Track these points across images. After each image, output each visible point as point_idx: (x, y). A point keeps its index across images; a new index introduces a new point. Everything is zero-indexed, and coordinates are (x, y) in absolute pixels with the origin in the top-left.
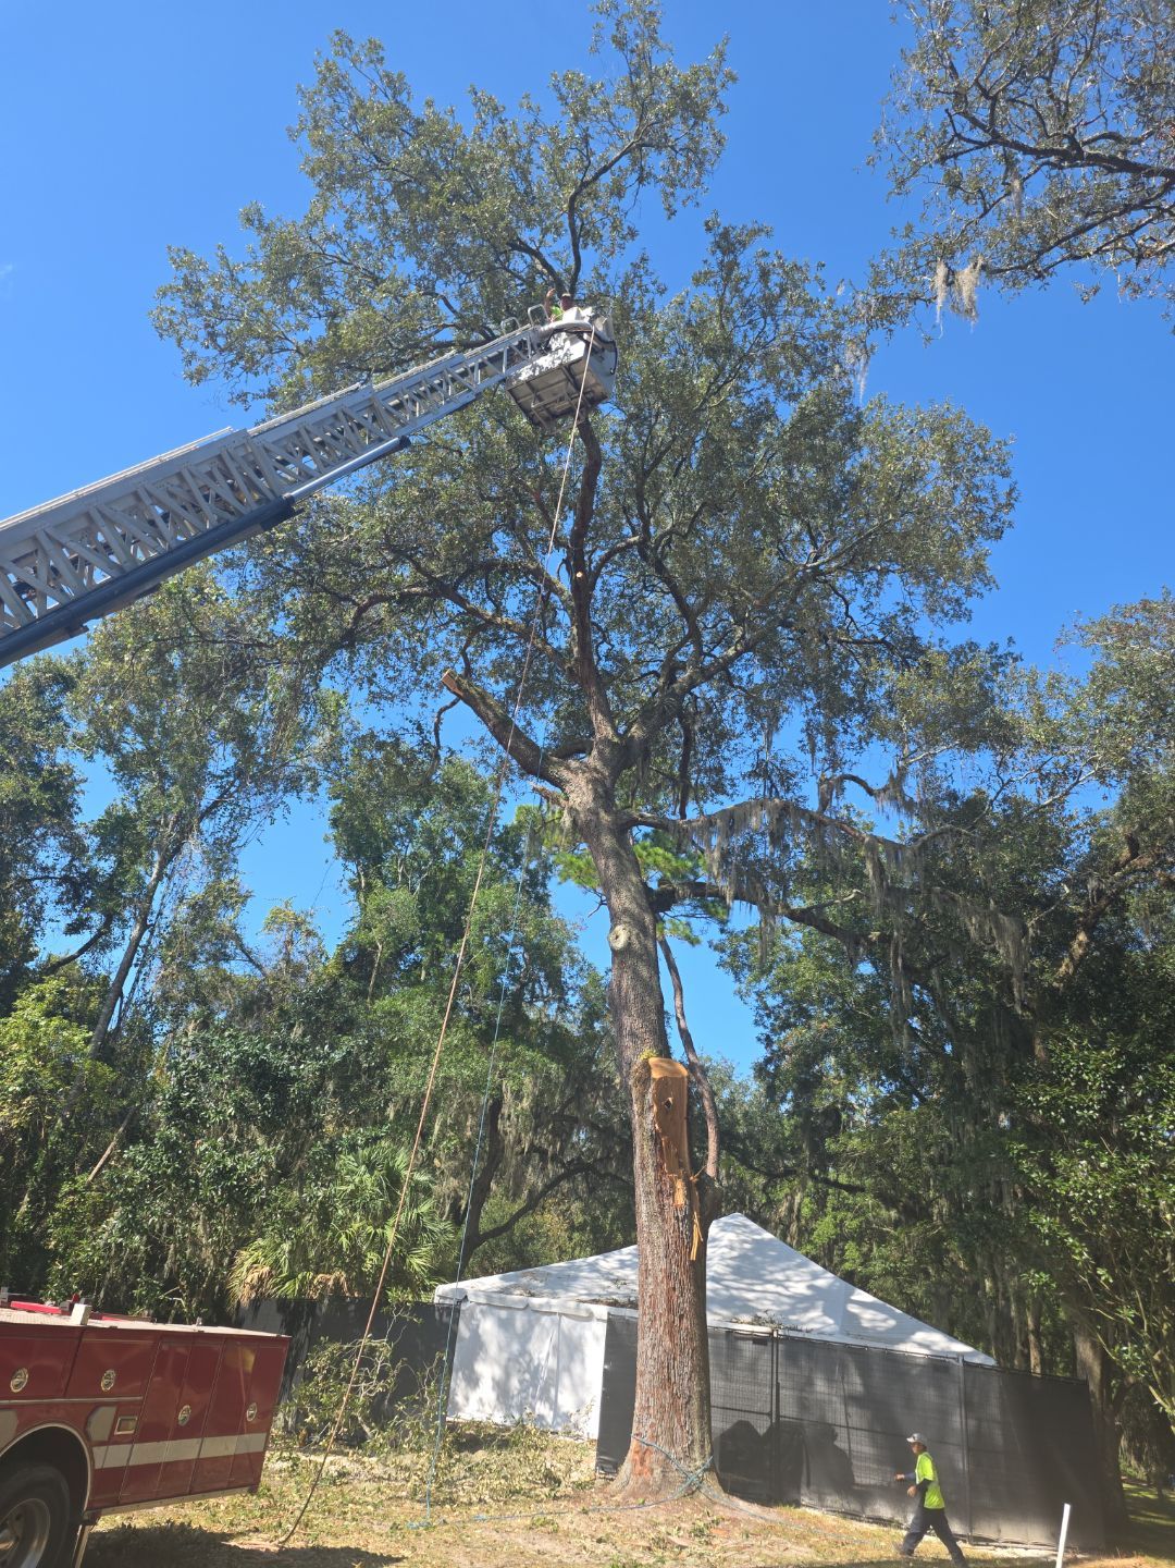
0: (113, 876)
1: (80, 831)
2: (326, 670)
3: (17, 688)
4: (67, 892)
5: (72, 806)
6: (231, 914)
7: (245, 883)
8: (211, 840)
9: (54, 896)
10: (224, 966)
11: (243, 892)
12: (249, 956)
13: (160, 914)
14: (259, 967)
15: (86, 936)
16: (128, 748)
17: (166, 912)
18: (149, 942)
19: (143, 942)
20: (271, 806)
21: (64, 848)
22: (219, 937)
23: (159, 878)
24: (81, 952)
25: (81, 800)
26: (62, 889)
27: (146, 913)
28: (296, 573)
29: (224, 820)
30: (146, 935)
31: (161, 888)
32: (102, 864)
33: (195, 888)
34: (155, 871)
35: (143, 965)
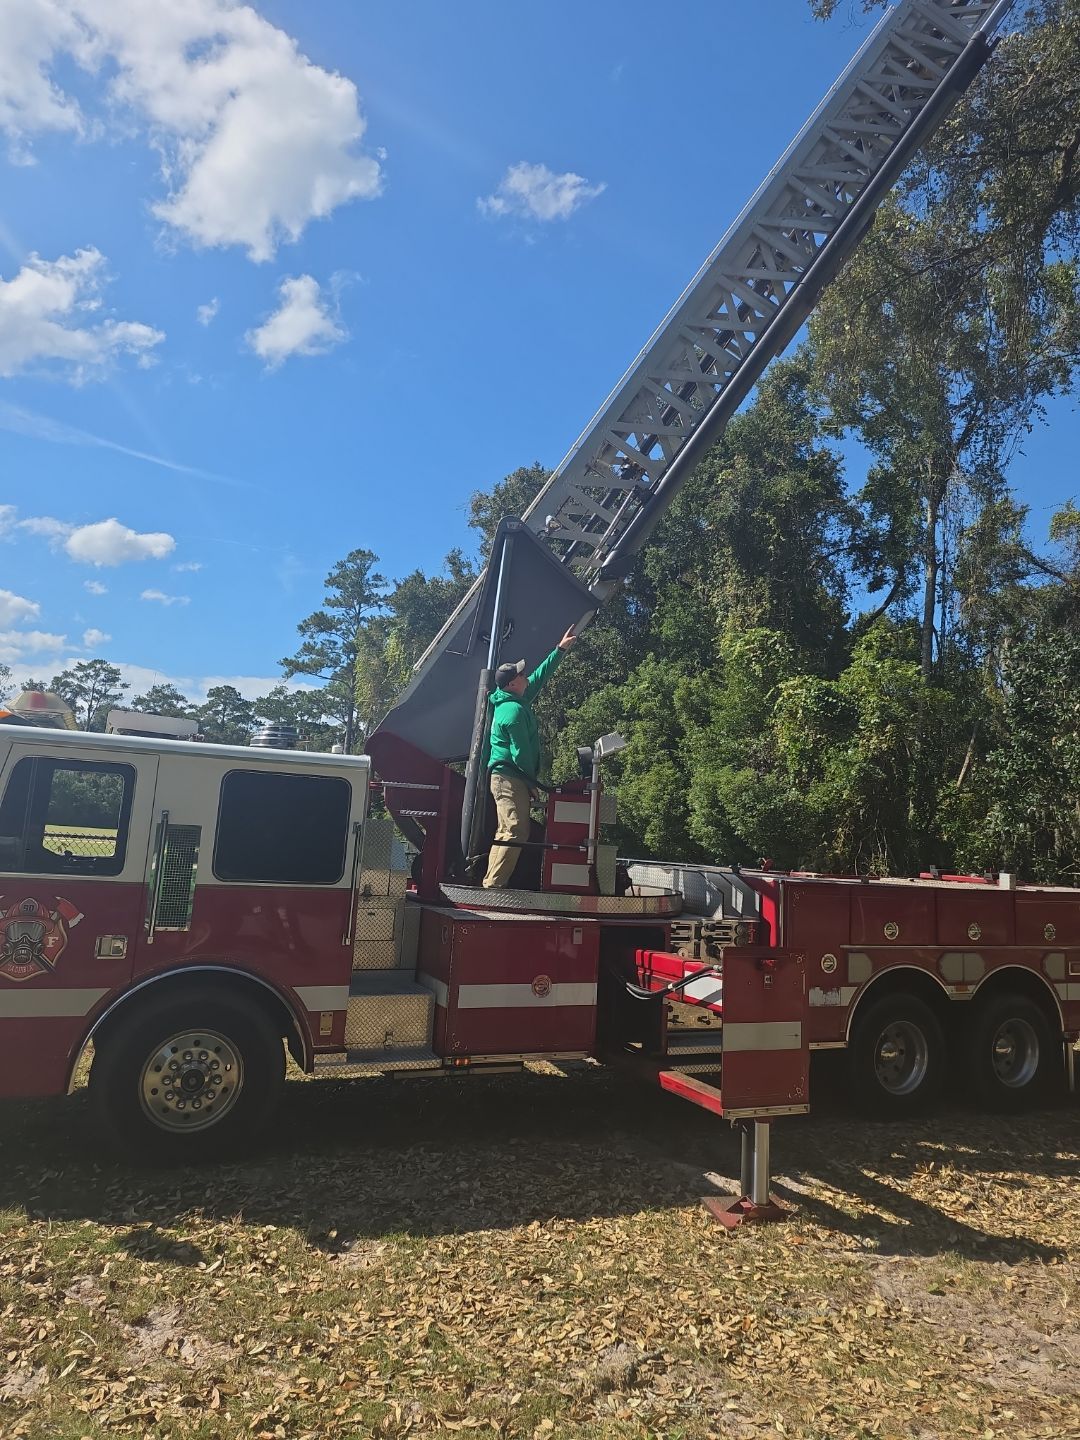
0: (892, 531)
1: (853, 502)
2: (1047, 241)
3: (765, 401)
4: (858, 558)
5: (838, 484)
6: (1012, 533)
7: (1018, 499)
8: (972, 469)
9: (849, 565)
10: (1022, 583)
11: (1018, 509)
12: (1043, 568)
13: (946, 551)
14: (1059, 575)
15: (887, 589)
16: (869, 414)
17: (951, 548)
18: (944, 578)
19: (939, 580)
20: (1023, 415)
21: (843, 522)
22: (1007, 558)
23: (934, 521)
24: (887, 603)
25: (844, 476)
26: (853, 557)
27: (933, 554)
28: (983, 154)
29: (979, 446)
30: (939, 573)
31: (939, 528)
32: (881, 524)
33: (972, 520)
34: (929, 515)
35: (945, 600)
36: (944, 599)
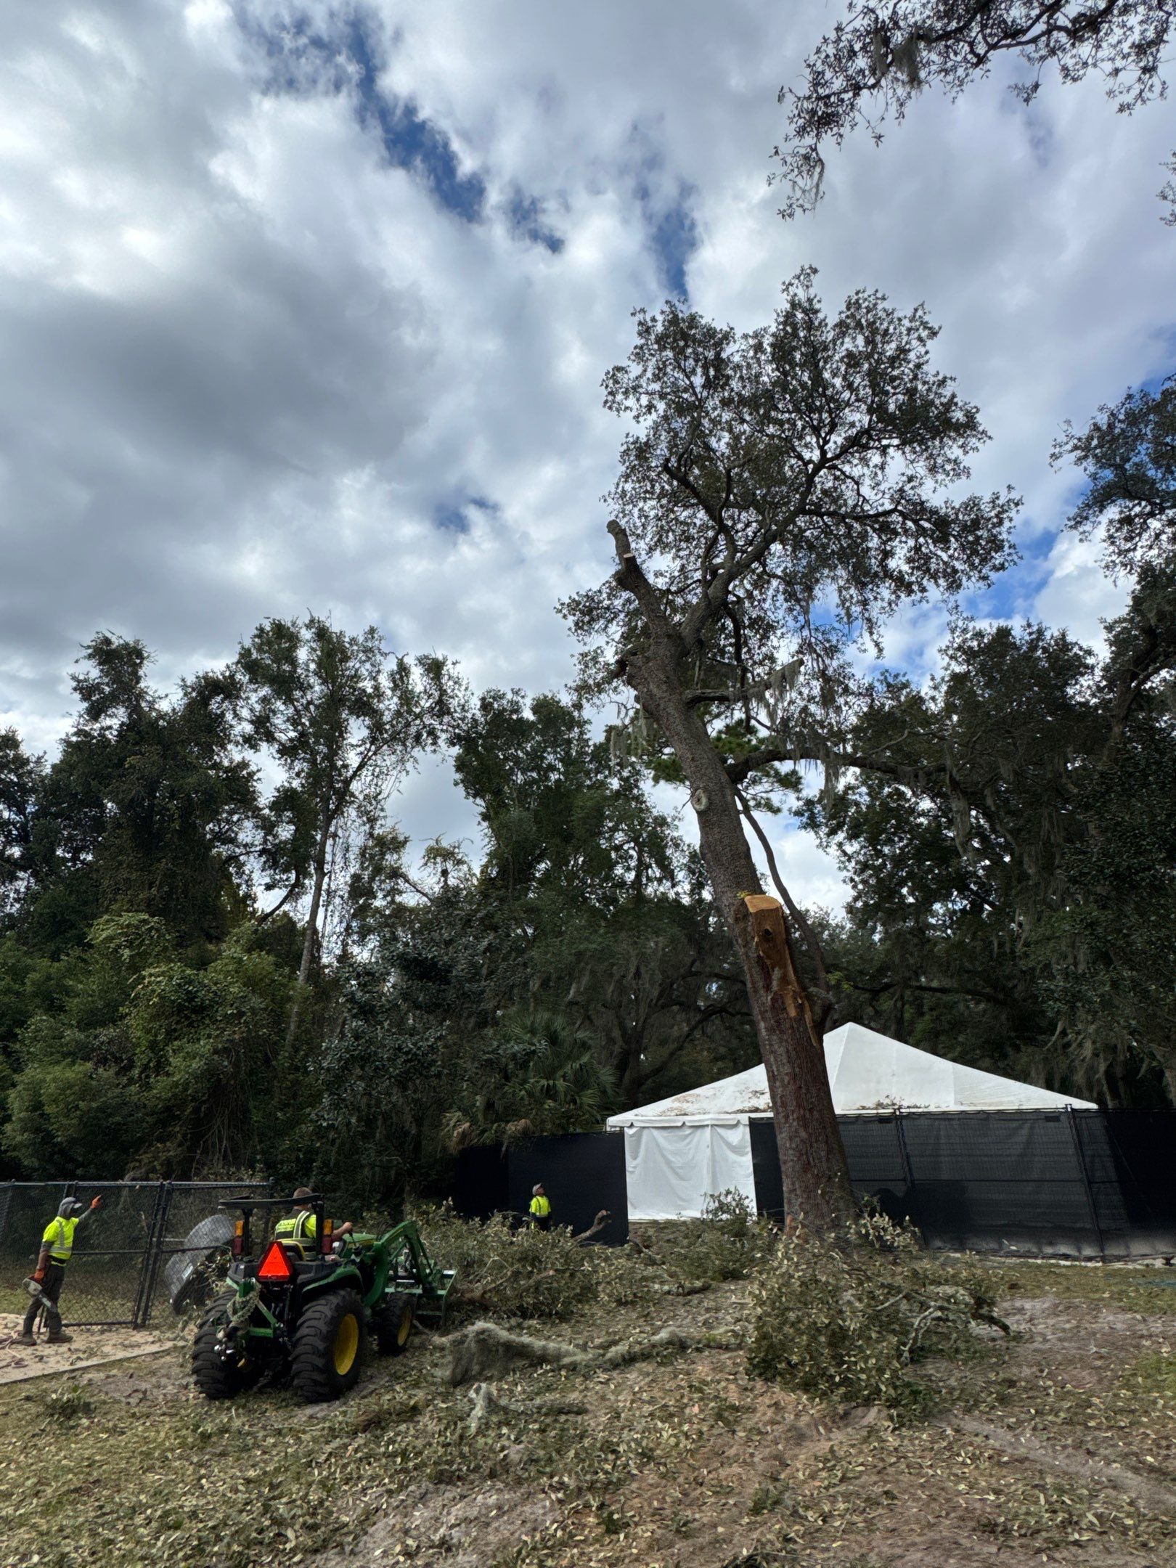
1: (264, 810)
4: (268, 861)
5: (253, 792)
6: (394, 857)
9: (257, 866)
11: (402, 839)
12: (415, 888)
13: (333, 862)
14: (425, 895)
15: (284, 891)
16: (284, 736)
17: (337, 860)
18: (328, 889)
19: (325, 887)
20: (404, 761)
21: (257, 826)
23: (326, 835)
24: (281, 903)
25: (258, 787)
26: (263, 859)
27: (321, 863)
29: (369, 779)
30: (326, 879)
31: (329, 843)
33: (357, 838)
36: (328, 903)
